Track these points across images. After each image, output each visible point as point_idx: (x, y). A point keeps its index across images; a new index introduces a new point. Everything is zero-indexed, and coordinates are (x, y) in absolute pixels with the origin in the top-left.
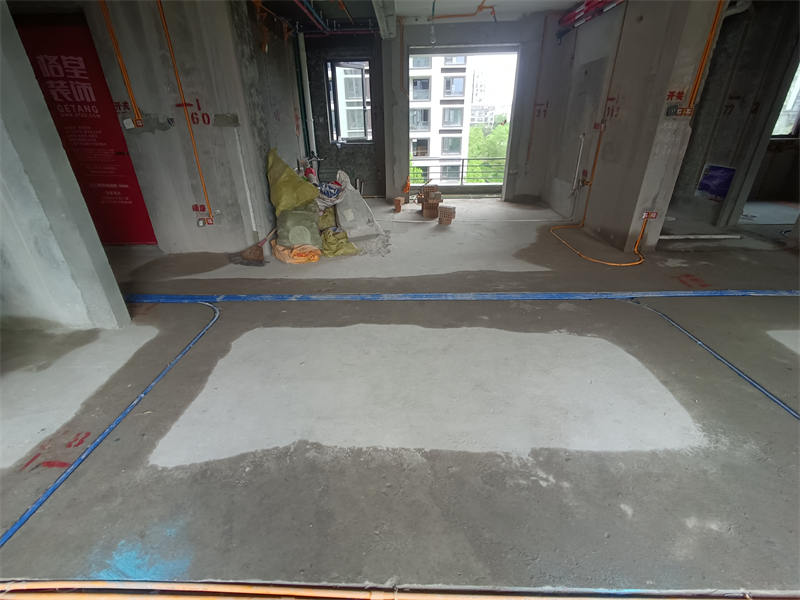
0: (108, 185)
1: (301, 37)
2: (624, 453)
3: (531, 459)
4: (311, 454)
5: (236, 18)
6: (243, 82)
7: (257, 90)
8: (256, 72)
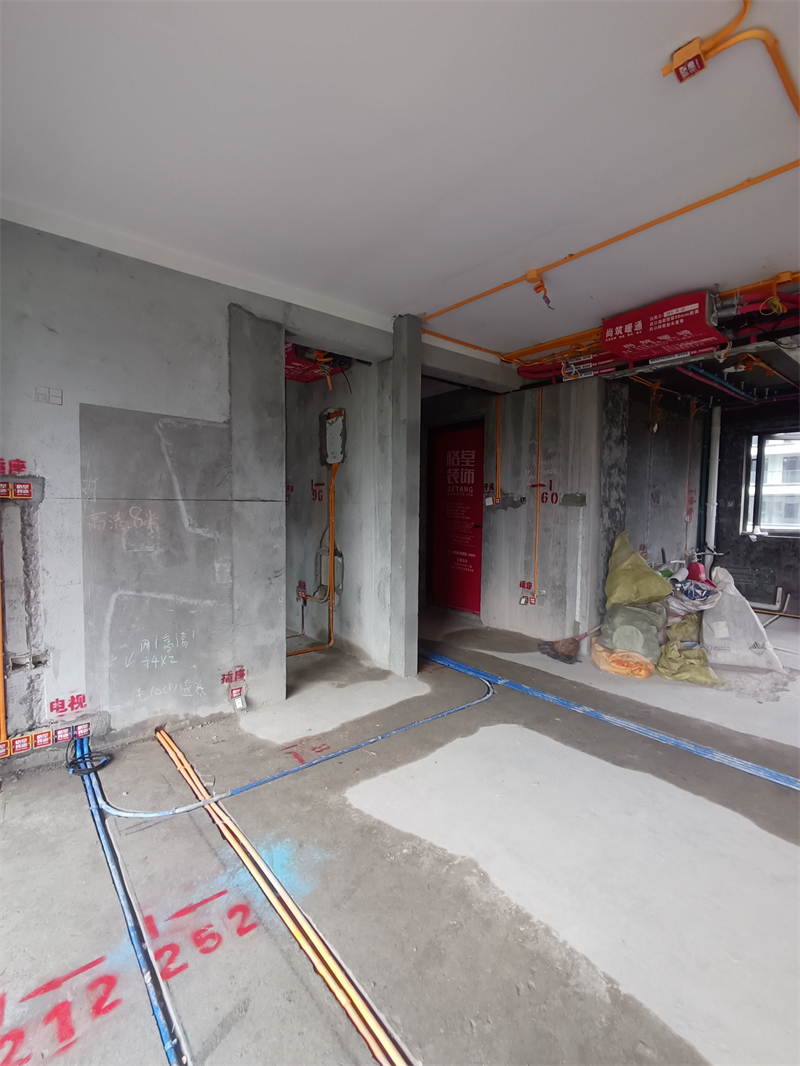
0: (461, 553)
1: (717, 413)
4: (471, 881)
5: (610, 404)
6: (601, 463)
7: (620, 470)
8: (625, 452)
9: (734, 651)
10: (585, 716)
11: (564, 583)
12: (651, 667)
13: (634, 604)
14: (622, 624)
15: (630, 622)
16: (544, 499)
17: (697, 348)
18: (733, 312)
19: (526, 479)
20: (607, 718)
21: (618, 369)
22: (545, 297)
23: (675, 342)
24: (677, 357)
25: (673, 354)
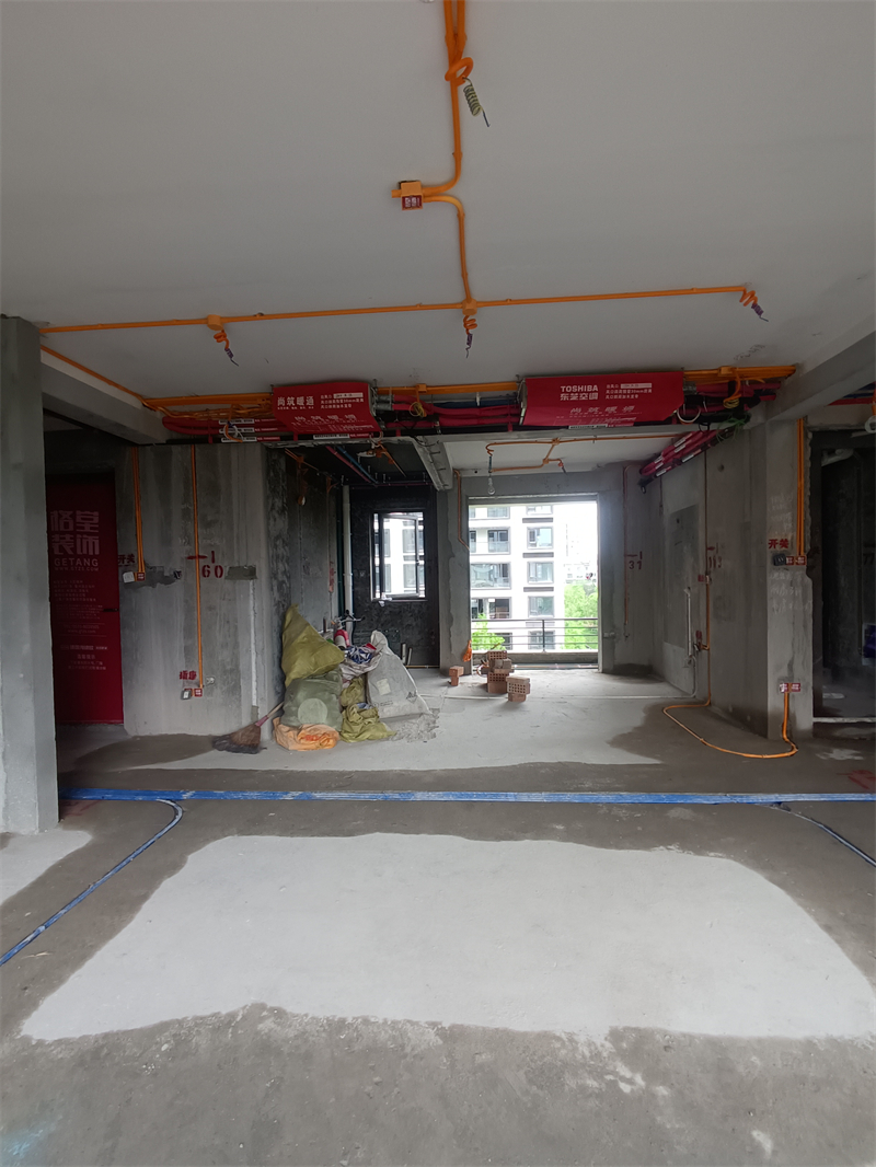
0: (83, 647)
1: (346, 489)
2: (760, 1041)
3: (608, 1045)
4: (267, 1025)
5: (272, 474)
6: (268, 533)
7: (283, 541)
8: (286, 523)
9: (396, 704)
10: (296, 801)
11: (237, 666)
12: (337, 735)
13: (313, 677)
14: (307, 697)
15: (313, 695)
16: (205, 572)
17: (356, 432)
18: (388, 407)
19: (180, 549)
20: (318, 795)
21: (283, 438)
22: (227, 349)
23: (340, 423)
24: (338, 437)
25: (335, 434)
